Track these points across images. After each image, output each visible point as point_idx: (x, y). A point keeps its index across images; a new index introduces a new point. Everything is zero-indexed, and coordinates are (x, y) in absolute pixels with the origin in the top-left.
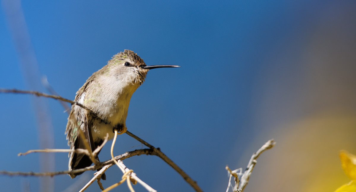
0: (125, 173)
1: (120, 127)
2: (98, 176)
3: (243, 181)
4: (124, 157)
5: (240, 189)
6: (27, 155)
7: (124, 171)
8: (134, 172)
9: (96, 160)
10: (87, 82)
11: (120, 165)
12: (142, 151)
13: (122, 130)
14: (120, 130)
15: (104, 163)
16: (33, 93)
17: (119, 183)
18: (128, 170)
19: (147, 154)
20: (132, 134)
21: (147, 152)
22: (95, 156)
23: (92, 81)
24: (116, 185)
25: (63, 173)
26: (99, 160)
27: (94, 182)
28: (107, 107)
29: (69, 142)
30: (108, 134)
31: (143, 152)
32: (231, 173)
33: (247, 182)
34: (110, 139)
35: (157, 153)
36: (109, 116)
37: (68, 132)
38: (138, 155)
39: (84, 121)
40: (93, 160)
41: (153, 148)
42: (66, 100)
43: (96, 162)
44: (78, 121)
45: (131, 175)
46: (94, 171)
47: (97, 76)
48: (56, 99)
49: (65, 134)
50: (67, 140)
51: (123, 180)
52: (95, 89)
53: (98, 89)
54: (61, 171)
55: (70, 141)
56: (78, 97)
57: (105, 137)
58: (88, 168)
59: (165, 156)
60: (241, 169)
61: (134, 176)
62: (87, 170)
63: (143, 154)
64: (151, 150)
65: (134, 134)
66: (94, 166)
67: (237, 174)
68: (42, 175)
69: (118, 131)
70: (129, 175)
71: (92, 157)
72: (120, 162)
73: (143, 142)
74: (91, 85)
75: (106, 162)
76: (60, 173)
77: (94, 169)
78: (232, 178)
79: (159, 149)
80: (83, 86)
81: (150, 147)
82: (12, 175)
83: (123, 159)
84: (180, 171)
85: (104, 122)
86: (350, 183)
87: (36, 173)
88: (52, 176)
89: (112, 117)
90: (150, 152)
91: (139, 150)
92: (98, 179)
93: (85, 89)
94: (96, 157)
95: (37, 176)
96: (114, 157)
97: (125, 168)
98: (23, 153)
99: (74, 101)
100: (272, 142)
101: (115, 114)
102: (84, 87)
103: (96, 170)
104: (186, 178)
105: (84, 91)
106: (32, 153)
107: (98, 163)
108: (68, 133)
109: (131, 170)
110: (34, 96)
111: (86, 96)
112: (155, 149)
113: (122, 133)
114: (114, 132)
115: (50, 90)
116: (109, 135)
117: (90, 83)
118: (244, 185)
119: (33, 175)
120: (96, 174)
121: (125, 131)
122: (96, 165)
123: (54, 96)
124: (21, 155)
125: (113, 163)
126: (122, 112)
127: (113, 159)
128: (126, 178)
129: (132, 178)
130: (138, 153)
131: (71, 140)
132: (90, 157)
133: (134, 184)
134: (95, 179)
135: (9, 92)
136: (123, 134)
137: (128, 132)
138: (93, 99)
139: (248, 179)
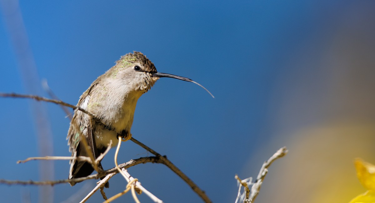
0: (130, 182)
1: (124, 134)
2: (101, 186)
3: (254, 191)
4: (128, 165)
5: (250, 199)
6: (25, 162)
7: (128, 180)
8: (139, 181)
9: (99, 168)
10: (92, 85)
11: (124, 173)
12: (147, 158)
13: (126, 136)
14: (125, 137)
15: (107, 171)
16: (33, 98)
17: (123, 193)
18: (132, 179)
19: (153, 162)
20: (136, 141)
21: (153, 160)
22: (97, 164)
23: (97, 84)
24: (119, 195)
25: (64, 182)
26: (102, 168)
27: (96, 191)
28: (112, 112)
29: (70, 148)
30: (111, 141)
31: (149, 160)
32: (240, 182)
33: (258, 191)
34: (114, 146)
35: (163, 161)
36: (114, 121)
37: (70, 137)
38: (143, 163)
39: (87, 126)
40: (95, 167)
41: (159, 155)
42: (68, 105)
43: (99, 170)
44: (81, 126)
45: (135, 184)
46: (97, 180)
47: (102, 79)
48: (57, 103)
49: (67, 139)
50: (69, 146)
51: (128, 189)
52: (100, 93)
53: (103, 93)
54: (62, 180)
55: (71, 146)
56: (82, 100)
57: (108, 144)
58: (91, 176)
59: (172, 164)
60: (251, 179)
61: (138, 185)
62: (89, 178)
63: (149, 162)
64: (157, 158)
65: (139, 141)
66: (97, 174)
67: (247, 183)
68: (42, 184)
69: (122, 138)
70: (134, 184)
71: (94, 165)
72: (124, 170)
73: (149, 150)
74: (96, 88)
75: (110, 171)
76: (60, 182)
77: (97, 178)
78: (241, 187)
79: (165, 157)
80: (88, 89)
81: (156, 155)
82: (10, 184)
83: (128, 167)
84: (187, 180)
85: (108, 128)
86: (366, 194)
87: (36, 182)
88: (53, 185)
89: (117, 123)
90: (156, 160)
91: (144, 158)
92: (101, 188)
93: (89, 92)
94: (99, 165)
95: (37, 185)
96: (118, 165)
97: (130, 177)
98: (22, 161)
99: (77, 105)
100: (284, 150)
101: (120, 120)
102: (89, 91)
103: (99, 179)
104: (193, 188)
105: (88, 94)
106: (31, 160)
107: (101, 171)
108: (70, 139)
109: (136, 179)
110: (34, 101)
111: (91, 99)
112: (161, 157)
113: (126, 139)
114: (118, 139)
115: (50, 94)
116: (113, 142)
117: (95, 86)
118: (255, 195)
119: (32, 183)
120: (99, 183)
121: (129, 137)
122: (99, 173)
123: (55, 100)
124: (20, 162)
125: (117, 171)
126: (128, 117)
127: (117, 167)
128: (131, 187)
129: (137, 187)
130: (143, 161)
131: (73, 146)
132: (93, 165)
133: (138, 194)
134: (98, 188)
135: (7, 96)
136: (128, 140)
137: (132, 139)
138: (97, 103)
139: (259, 188)
